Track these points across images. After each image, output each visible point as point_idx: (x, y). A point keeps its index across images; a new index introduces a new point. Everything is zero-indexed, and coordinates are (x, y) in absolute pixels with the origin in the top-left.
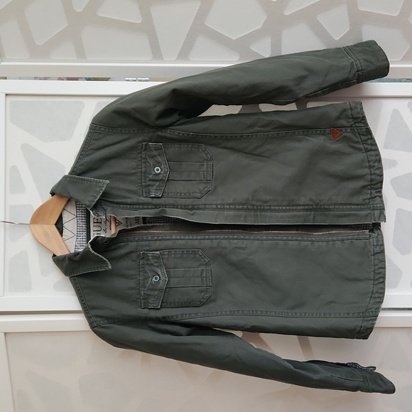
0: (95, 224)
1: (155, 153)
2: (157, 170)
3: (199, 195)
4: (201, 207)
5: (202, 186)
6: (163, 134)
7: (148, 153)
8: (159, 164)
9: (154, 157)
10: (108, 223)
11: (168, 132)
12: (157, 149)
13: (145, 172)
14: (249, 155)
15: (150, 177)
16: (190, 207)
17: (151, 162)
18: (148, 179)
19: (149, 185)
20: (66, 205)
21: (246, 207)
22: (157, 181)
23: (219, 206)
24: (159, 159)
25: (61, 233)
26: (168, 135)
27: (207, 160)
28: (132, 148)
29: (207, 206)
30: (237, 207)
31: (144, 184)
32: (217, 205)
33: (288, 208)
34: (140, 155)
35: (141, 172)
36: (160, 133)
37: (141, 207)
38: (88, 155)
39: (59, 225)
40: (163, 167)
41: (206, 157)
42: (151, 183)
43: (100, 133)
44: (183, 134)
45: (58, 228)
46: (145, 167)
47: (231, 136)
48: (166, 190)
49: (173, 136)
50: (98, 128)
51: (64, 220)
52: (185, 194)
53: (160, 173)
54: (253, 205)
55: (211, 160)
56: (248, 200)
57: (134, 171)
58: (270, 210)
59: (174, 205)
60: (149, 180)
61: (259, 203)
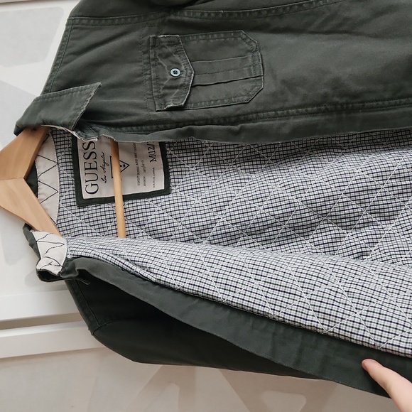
0: (87, 171)
1: (170, 49)
2: (175, 72)
3: (246, 98)
4: (250, 116)
5: (248, 86)
6: (178, 18)
7: (158, 52)
8: (178, 65)
9: (167, 56)
10: (107, 168)
11: (186, 13)
12: (171, 43)
13: (157, 78)
14: (317, 35)
15: (165, 83)
16: (233, 119)
17: (165, 63)
18: (162, 87)
19: (164, 95)
20: (40, 148)
21: (323, 108)
22: (176, 87)
23: (279, 112)
24: (177, 58)
25: (36, 191)
26: (186, 19)
27: (251, 51)
28: (134, 45)
29: (261, 115)
30: (310, 109)
31: (155, 94)
32: (275, 110)
33: (393, 102)
34: (147, 55)
35: (150, 79)
36: (173, 17)
37: (154, 127)
38: (66, 63)
39: (32, 178)
40: (183, 68)
41: (249, 48)
42: (167, 91)
43: (82, 29)
44: (209, 14)
45: (30, 185)
46: (156, 72)
47: (284, 8)
48: (192, 99)
49: (193, 20)
50: (77, 21)
51: (39, 170)
52: (223, 100)
53: (179, 77)
54: (335, 104)
55: (258, 49)
56: (326, 96)
57: (139, 79)
58: (364, 109)
59: (207, 120)
60: (164, 88)
61: (344, 100)
